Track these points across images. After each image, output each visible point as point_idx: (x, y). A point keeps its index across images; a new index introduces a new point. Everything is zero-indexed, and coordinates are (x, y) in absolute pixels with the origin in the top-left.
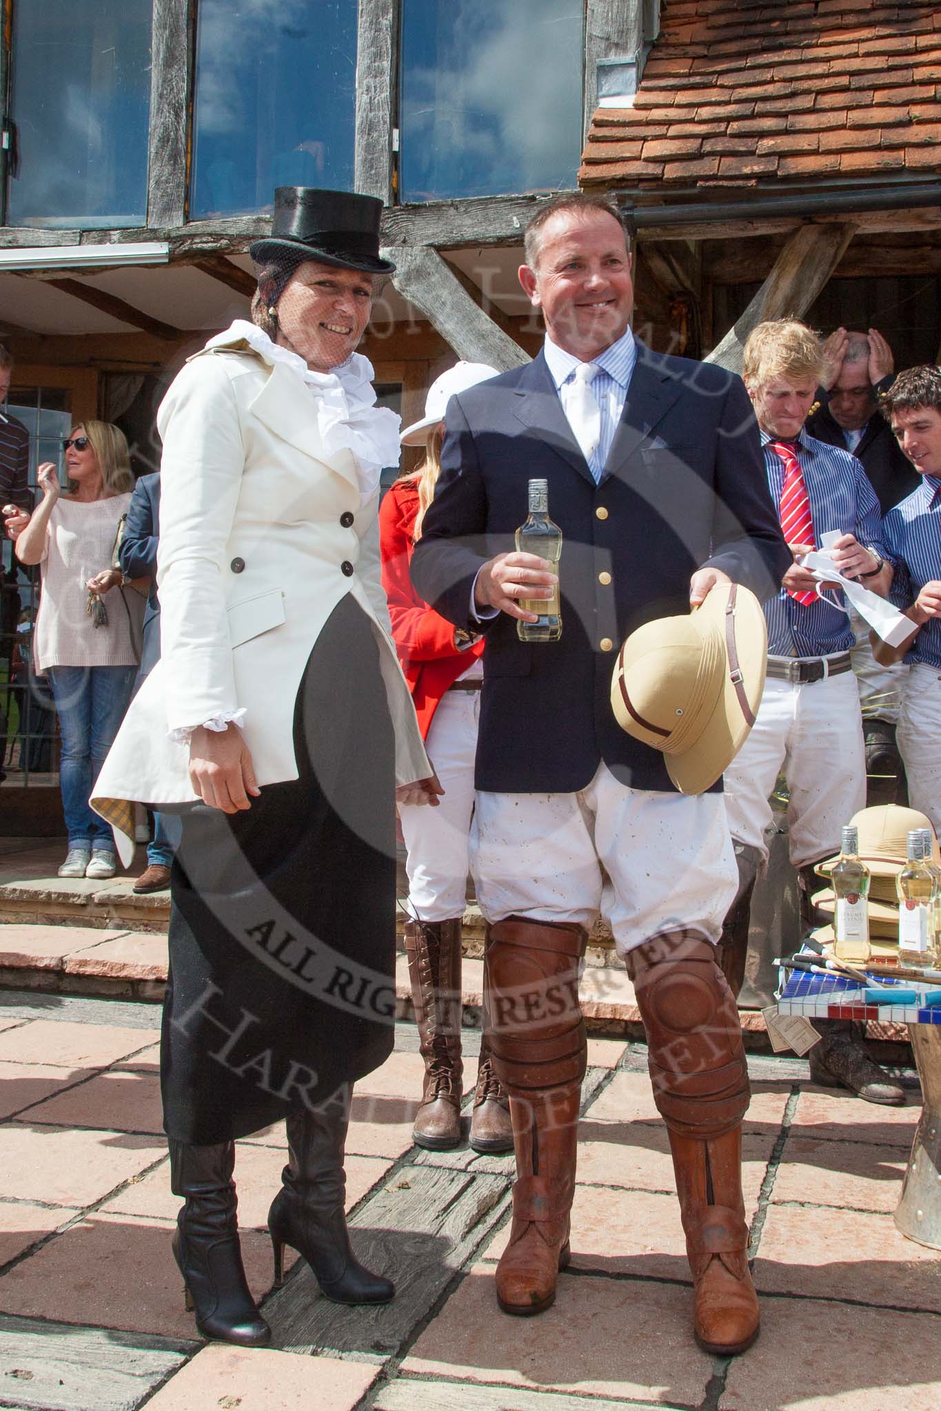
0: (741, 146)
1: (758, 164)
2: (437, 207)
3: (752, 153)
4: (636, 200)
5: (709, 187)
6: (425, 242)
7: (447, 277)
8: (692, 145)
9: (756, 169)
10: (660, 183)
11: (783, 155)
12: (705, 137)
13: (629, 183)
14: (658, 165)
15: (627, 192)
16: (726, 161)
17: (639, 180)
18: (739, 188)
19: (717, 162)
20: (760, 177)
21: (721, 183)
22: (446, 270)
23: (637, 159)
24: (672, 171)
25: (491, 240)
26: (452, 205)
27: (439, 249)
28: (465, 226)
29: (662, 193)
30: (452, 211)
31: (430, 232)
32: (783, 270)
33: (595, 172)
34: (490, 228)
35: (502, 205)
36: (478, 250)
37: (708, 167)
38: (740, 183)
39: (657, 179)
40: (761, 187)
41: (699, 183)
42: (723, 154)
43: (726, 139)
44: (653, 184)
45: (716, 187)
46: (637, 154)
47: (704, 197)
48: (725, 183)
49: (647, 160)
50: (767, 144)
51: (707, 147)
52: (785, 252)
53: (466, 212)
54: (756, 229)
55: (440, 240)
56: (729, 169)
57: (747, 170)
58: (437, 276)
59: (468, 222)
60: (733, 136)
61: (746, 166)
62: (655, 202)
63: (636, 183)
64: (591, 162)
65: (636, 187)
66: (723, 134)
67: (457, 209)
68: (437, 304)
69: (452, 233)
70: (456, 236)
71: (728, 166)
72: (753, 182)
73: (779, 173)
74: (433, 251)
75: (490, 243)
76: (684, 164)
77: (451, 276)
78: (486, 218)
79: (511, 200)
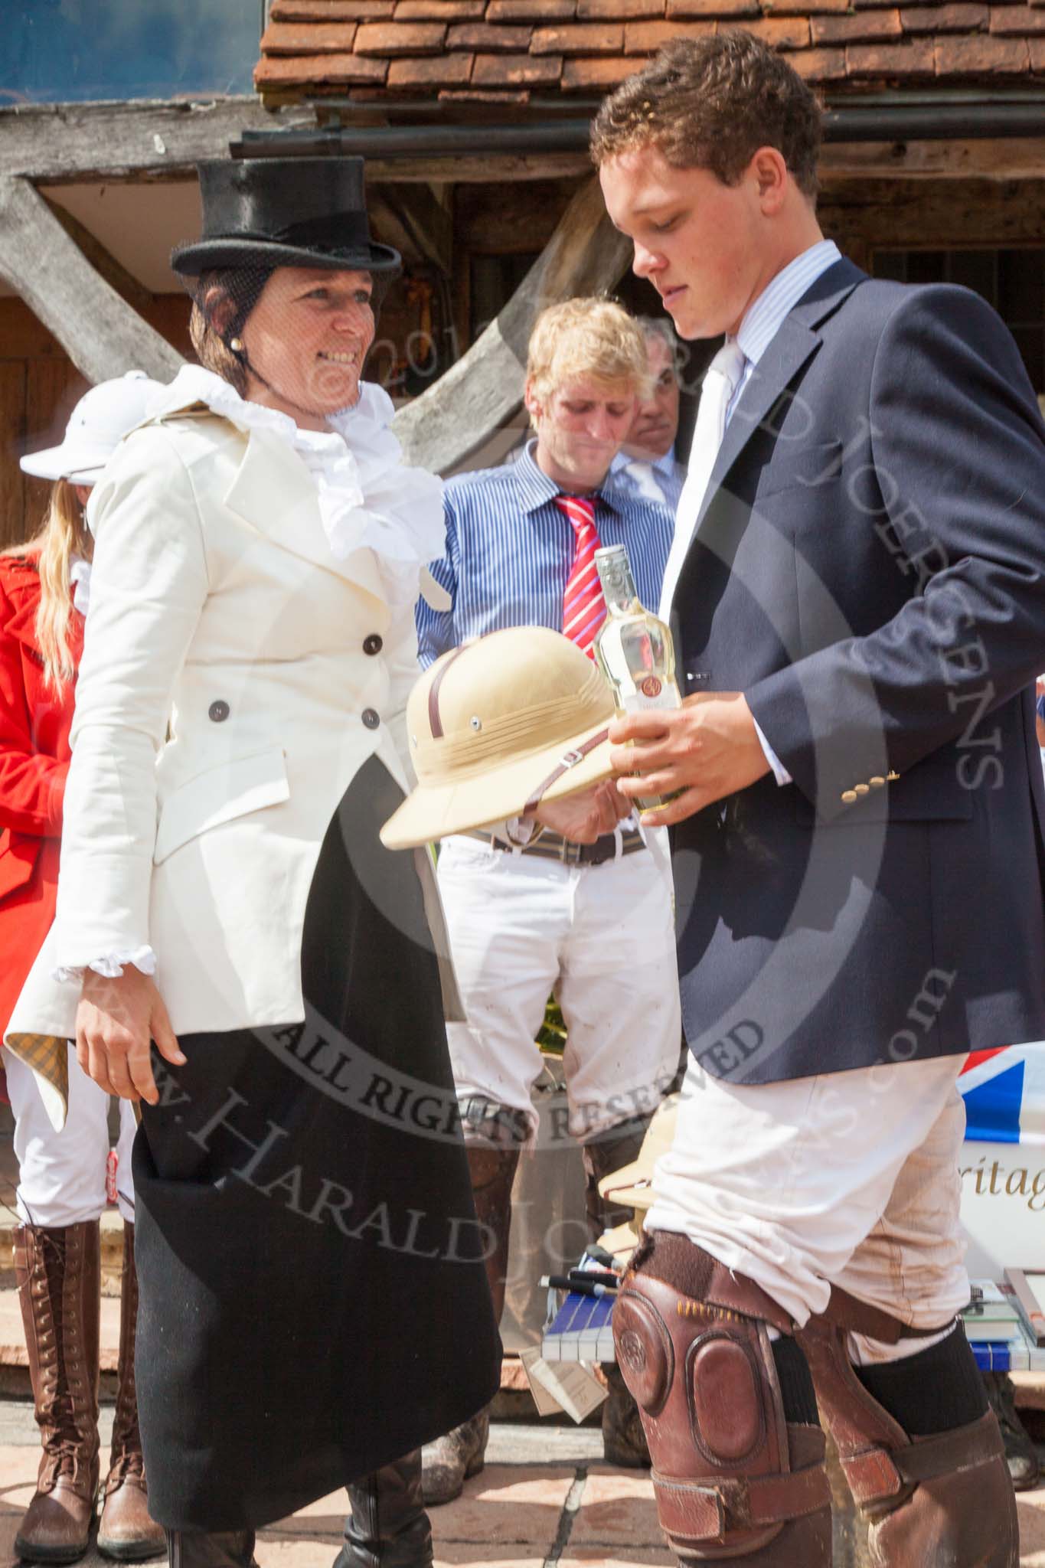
0: (506, 38)
1: (529, 67)
2: (33, 115)
3: (522, 51)
4: (347, 117)
5: (456, 101)
6: (14, 171)
7: (49, 227)
8: (431, 35)
9: (530, 75)
10: (382, 91)
11: (569, 56)
12: (452, 22)
13: (335, 90)
14: (378, 63)
15: (331, 103)
16: (484, 62)
17: (349, 85)
18: (502, 104)
19: (469, 62)
20: (535, 88)
21: (475, 95)
22: (48, 218)
23: (347, 51)
24: (400, 74)
25: (120, 171)
26: (57, 112)
27: (38, 182)
28: (79, 147)
29: (384, 106)
30: (57, 123)
31: (21, 154)
32: (572, 232)
33: (282, 70)
34: (118, 152)
35: (136, 116)
36: (98, 187)
37: (455, 69)
38: (503, 96)
39: (377, 85)
40: (538, 104)
41: (443, 94)
42: (479, 50)
43: (484, 27)
44: (372, 93)
45: (467, 101)
46: (345, 44)
47: (448, 116)
48: (482, 96)
49: (365, 55)
50: (546, 37)
51: (455, 39)
52: (574, 206)
53: (79, 125)
54: (530, 169)
55: (38, 168)
56: (487, 73)
57: (515, 77)
58: (33, 225)
59: (84, 141)
60: (496, 22)
61: (514, 70)
62: (375, 120)
63: (345, 89)
64: (275, 54)
65: (345, 96)
66: (480, 19)
67: (64, 118)
68: (34, 271)
69: (57, 157)
70: (64, 163)
71: (487, 68)
72: (523, 96)
73: (564, 83)
74: (26, 185)
75: (117, 177)
76: (420, 63)
77: (56, 225)
78: (112, 137)
79: (151, 108)
